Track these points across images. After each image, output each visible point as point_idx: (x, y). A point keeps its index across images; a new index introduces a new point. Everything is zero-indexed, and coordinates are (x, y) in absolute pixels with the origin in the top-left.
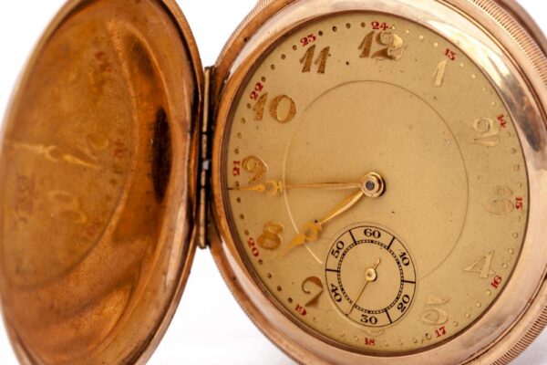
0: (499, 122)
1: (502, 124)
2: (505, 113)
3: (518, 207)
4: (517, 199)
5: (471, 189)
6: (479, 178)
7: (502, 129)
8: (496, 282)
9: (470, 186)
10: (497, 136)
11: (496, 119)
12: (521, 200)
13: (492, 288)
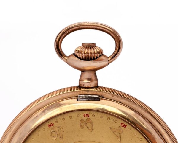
0: (52, 127)
1: (53, 125)
2: (48, 124)
3: (88, 116)
4: (85, 117)
5: (84, 139)
6: (78, 136)
7: (54, 125)
8: (124, 126)
9: (82, 140)
10: (58, 127)
11: (51, 128)
12: (85, 115)
13: (127, 127)
